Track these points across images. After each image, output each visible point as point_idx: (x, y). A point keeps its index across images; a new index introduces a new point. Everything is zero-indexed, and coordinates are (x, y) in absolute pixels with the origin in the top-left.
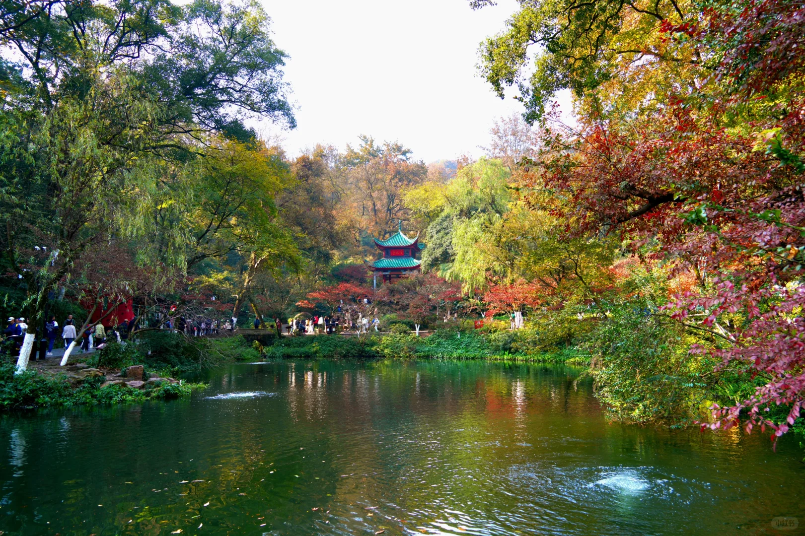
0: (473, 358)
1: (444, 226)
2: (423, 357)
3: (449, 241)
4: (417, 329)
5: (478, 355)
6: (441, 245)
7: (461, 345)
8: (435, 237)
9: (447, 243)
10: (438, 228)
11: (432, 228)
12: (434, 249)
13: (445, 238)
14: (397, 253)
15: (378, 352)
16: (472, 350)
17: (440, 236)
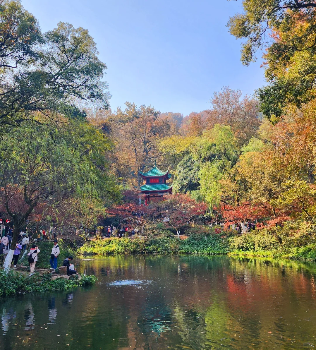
0: (218, 254)
1: (189, 165)
2: (184, 253)
3: (192, 175)
4: (178, 234)
5: (221, 252)
6: (187, 177)
7: (208, 245)
8: (182, 172)
9: (191, 176)
10: (185, 166)
11: (180, 166)
12: (183, 179)
13: (190, 173)
14: (154, 181)
15: (154, 250)
16: (216, 248)
17: (186, 172)
